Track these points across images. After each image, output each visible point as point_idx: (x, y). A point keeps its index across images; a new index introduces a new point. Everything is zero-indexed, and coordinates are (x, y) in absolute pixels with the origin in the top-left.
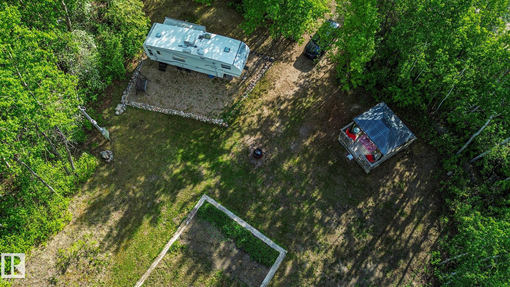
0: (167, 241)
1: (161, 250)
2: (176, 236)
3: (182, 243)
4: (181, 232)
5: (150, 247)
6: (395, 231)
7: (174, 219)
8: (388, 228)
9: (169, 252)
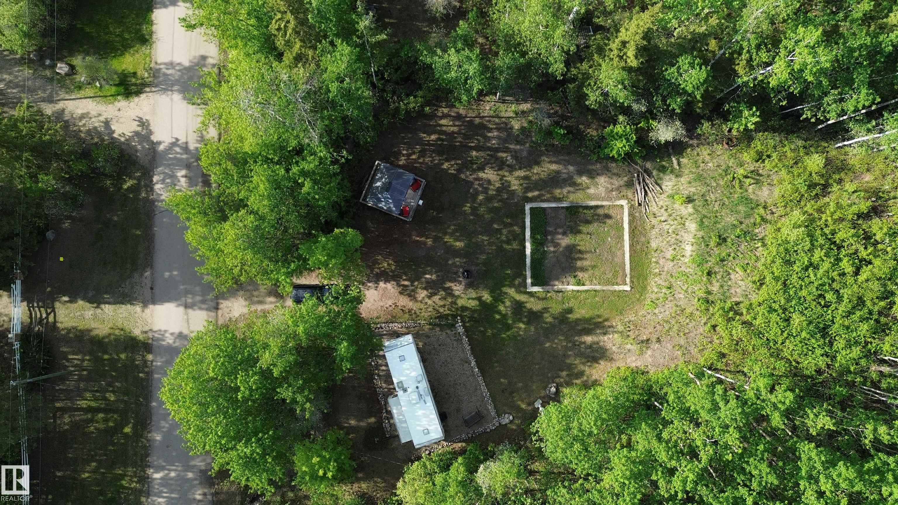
0: (578, 291)
1: (587, 291)
2: (570, 288)
3: (572, 280)
4: (566, 287)
5: (589, 300)
6: (456, 138)
7: (560, 299)
8: (458, 144)
9: (583, 285)
